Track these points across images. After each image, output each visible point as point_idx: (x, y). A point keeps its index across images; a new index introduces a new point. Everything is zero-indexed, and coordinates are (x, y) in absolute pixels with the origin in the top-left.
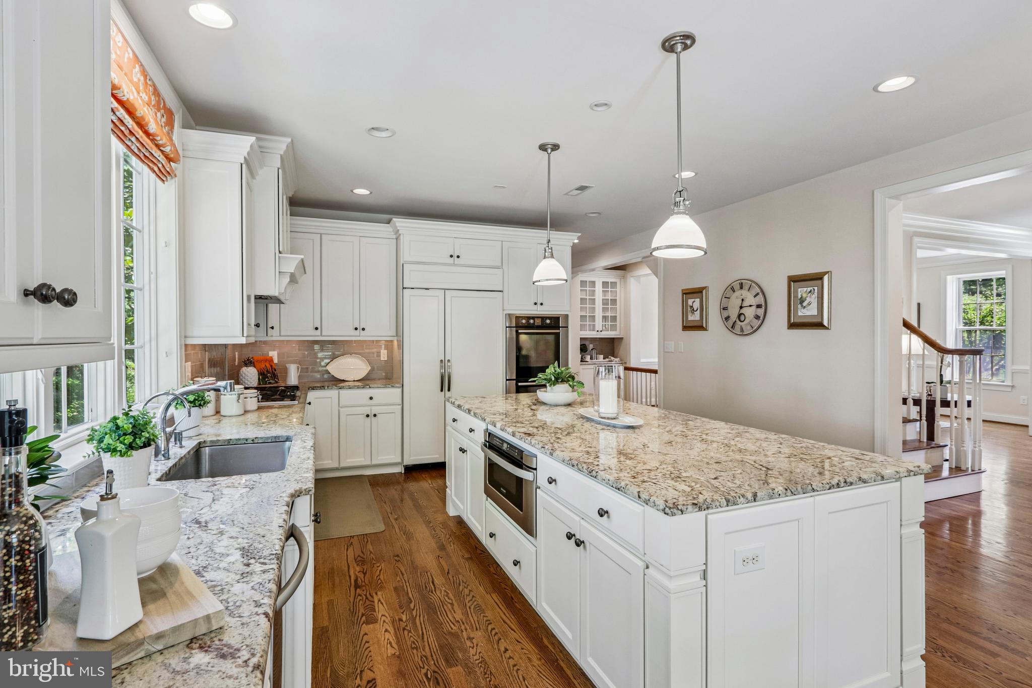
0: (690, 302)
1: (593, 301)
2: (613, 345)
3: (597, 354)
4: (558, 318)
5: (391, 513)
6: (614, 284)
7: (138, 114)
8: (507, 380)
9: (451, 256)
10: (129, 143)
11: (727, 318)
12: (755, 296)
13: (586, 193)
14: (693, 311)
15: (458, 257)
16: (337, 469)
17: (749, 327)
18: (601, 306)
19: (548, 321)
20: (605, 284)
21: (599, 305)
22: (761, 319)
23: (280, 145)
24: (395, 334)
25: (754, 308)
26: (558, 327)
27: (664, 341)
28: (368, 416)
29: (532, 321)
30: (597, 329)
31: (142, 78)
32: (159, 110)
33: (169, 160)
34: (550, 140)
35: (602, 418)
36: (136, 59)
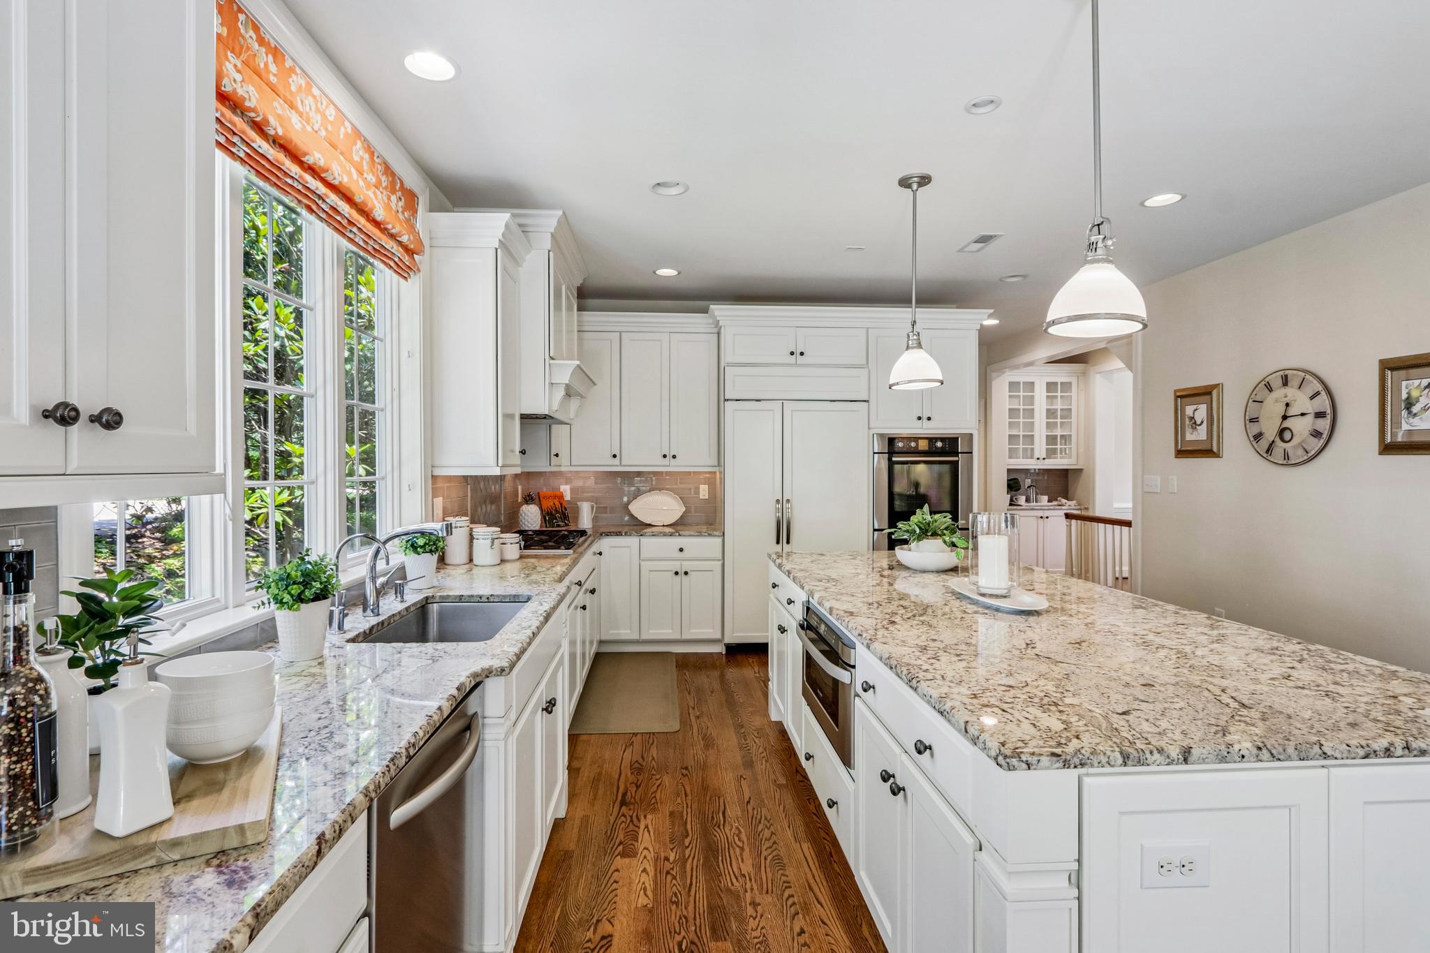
0: (1189, 410)
1: (1030, 413)
2: (1067, 481)
3: (1037, 494)
4: (957, 439)
5: (693, 708)
6: (1066, 386)
7: (358, 199)
8: (875, 530)
9: (792, 353)
10: (351, 236)
11: (1258, 437)
12: (1312, 398)
13: (992, 246)
14: (1195, 425)
15: (802, 354)
16: (638, 642)
17: (1300, 452)
18: (1044, 420)
19: (939, 444)
20: (1051, 386)
21: (1040, 419)
22: (1325, 437)
23: (547, 222)
24: (716, 464)
25: (1309, 418)
26: (956, 454)
27: (1143, 475)
28: (677, 573)
29: (913, 444)
30: (1036, 455)
31: (367, 156)
32: (393, 191)
33: (410, 252)
34: (915, 169)
35: (983, 595)
36: (357, 134)
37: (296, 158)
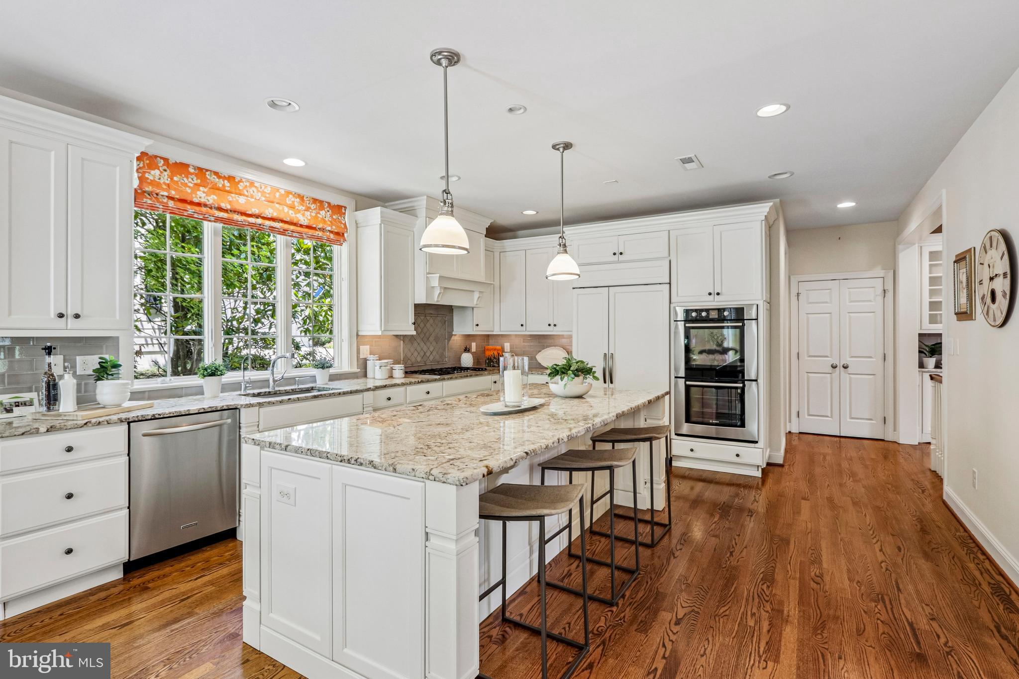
0: (960, 275)
4: (743, 308)
8: (675, 377)
9: (615, 254)
11: (983, 299)
12: (1001, 258)
14: (963, 289)
15: (621, 254)
17: (999, 312)
19: (727, 313)
22: (1008, 298)
25: (1001, 279)
26: (743, 320)
27: (948, 337)
29: (705, 314)
31: (297, 200)
32: (322, 208)
36: (288, 193)
37: (243, 214)
